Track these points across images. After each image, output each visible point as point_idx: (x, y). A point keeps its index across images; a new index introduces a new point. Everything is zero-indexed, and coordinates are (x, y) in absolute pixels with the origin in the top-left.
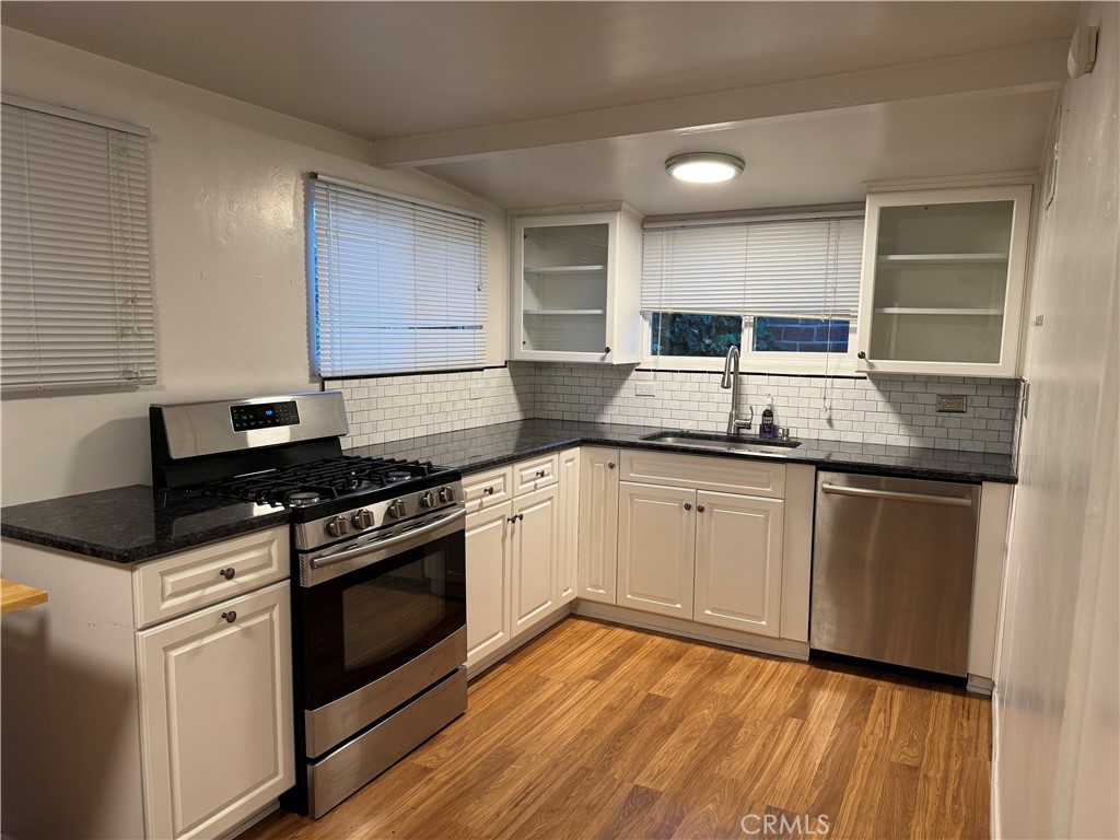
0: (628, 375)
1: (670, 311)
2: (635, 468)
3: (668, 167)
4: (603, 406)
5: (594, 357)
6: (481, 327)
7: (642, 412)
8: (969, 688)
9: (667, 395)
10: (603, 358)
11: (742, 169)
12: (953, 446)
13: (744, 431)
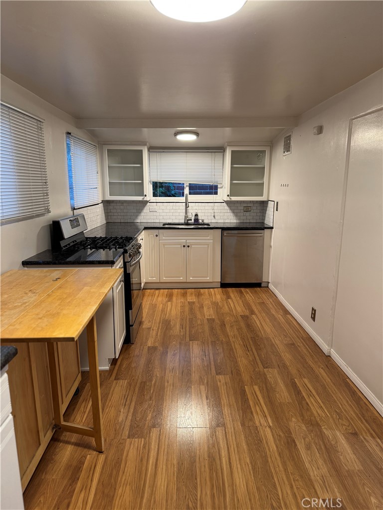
0: (146, 204)
1: (161, 181)
2: (165, 235)
3: (175, 136)
4: (137, 216)
5: (140, 198)
6: (96, 188)
7: (152, 217)
8: (262, 286)
9: (161, 211)
10: (143, 198)
11: (198, 136)
12: (248, 221)
13: (189, 221)
